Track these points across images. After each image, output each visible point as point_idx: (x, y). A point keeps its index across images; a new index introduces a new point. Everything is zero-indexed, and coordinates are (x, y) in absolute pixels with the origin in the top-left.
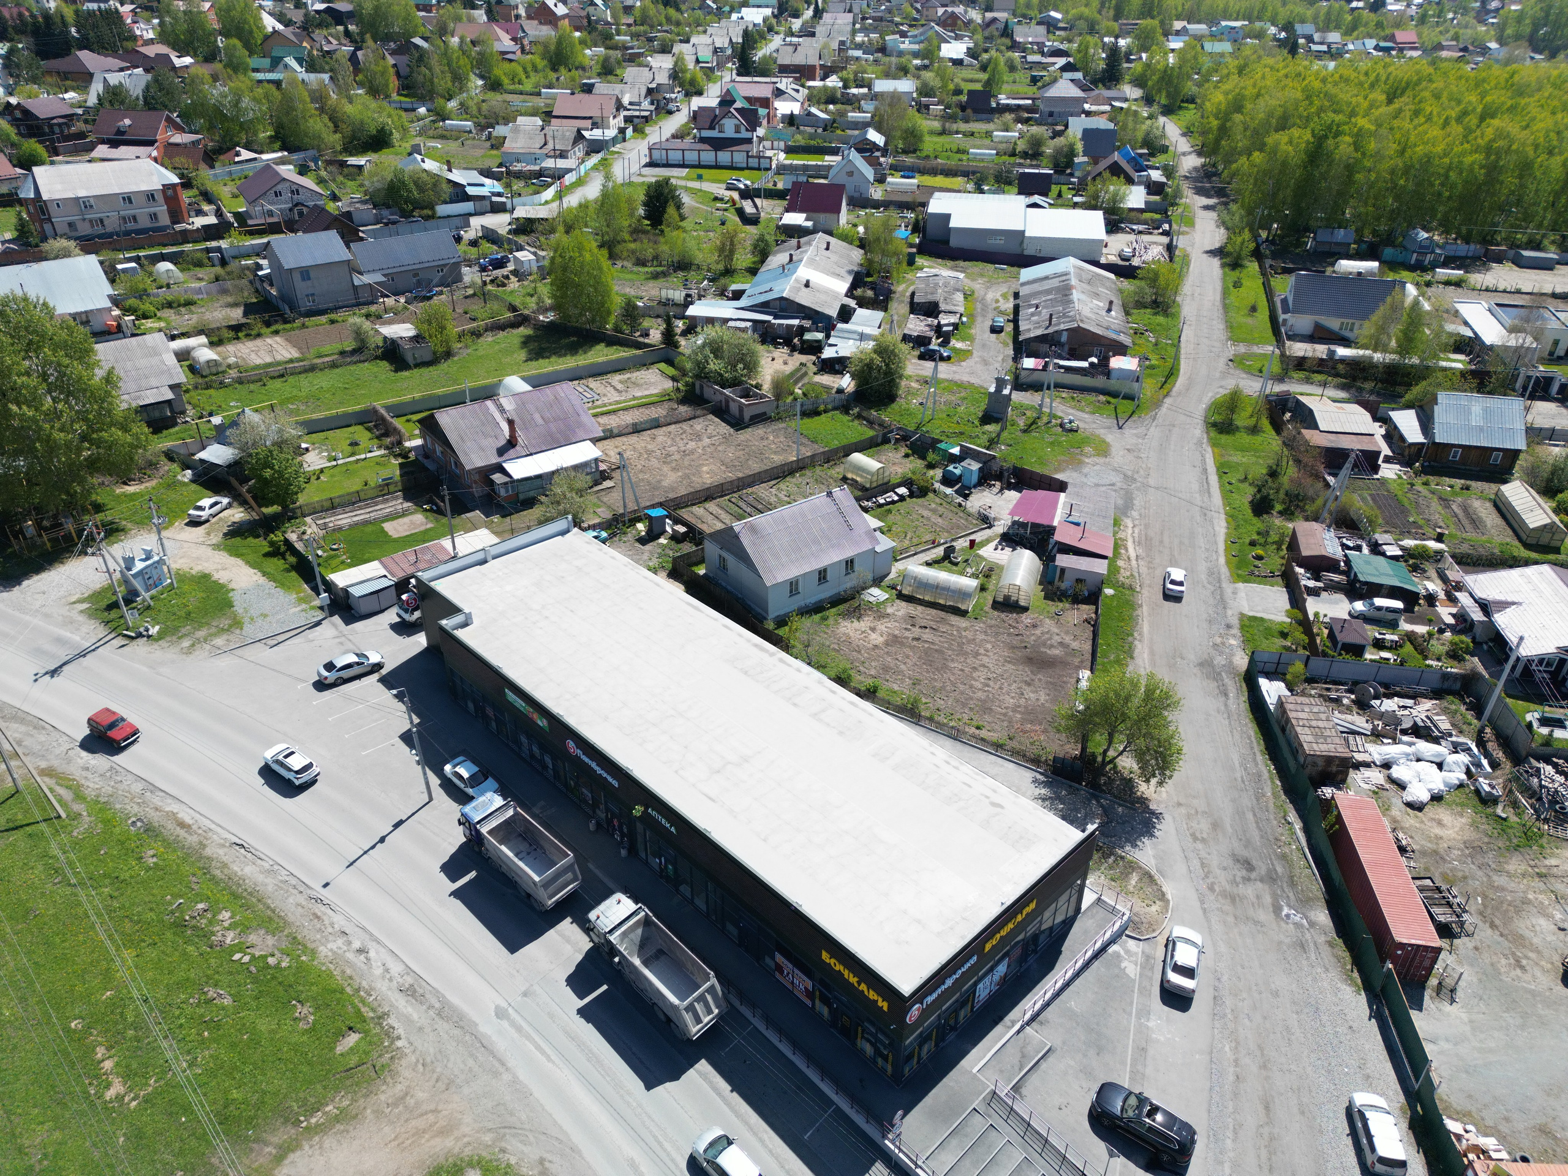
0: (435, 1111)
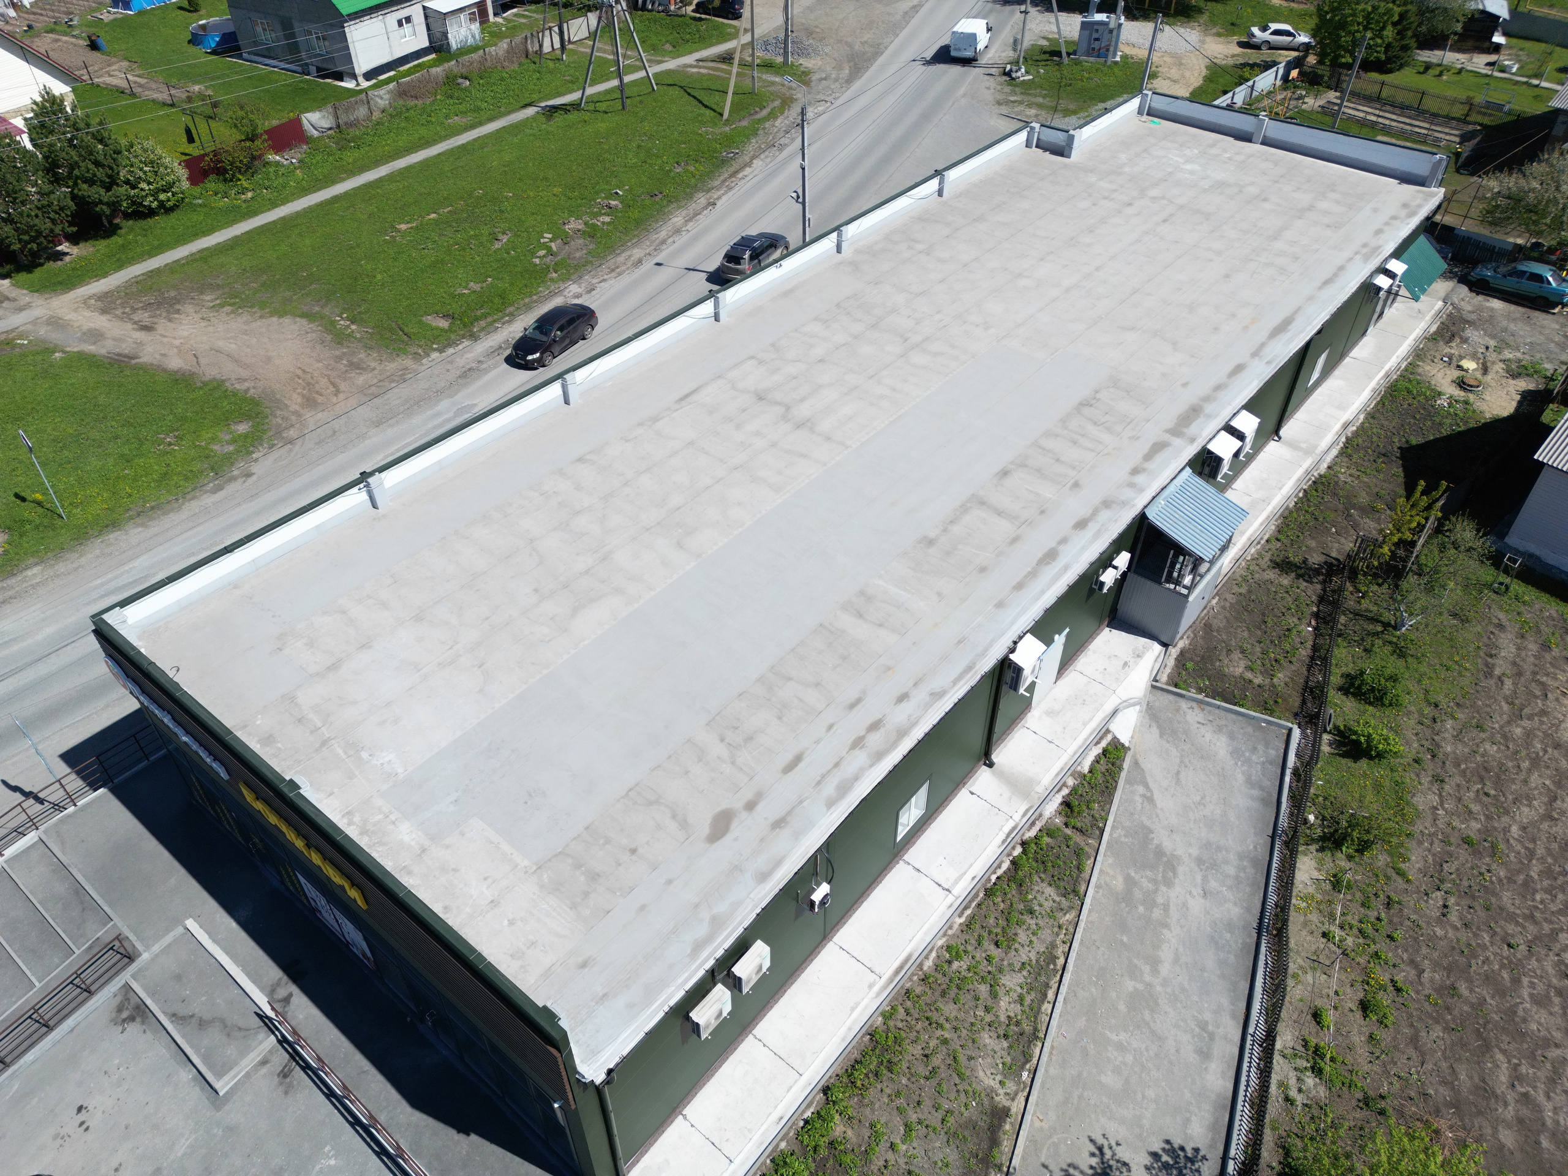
0: (338, 392)
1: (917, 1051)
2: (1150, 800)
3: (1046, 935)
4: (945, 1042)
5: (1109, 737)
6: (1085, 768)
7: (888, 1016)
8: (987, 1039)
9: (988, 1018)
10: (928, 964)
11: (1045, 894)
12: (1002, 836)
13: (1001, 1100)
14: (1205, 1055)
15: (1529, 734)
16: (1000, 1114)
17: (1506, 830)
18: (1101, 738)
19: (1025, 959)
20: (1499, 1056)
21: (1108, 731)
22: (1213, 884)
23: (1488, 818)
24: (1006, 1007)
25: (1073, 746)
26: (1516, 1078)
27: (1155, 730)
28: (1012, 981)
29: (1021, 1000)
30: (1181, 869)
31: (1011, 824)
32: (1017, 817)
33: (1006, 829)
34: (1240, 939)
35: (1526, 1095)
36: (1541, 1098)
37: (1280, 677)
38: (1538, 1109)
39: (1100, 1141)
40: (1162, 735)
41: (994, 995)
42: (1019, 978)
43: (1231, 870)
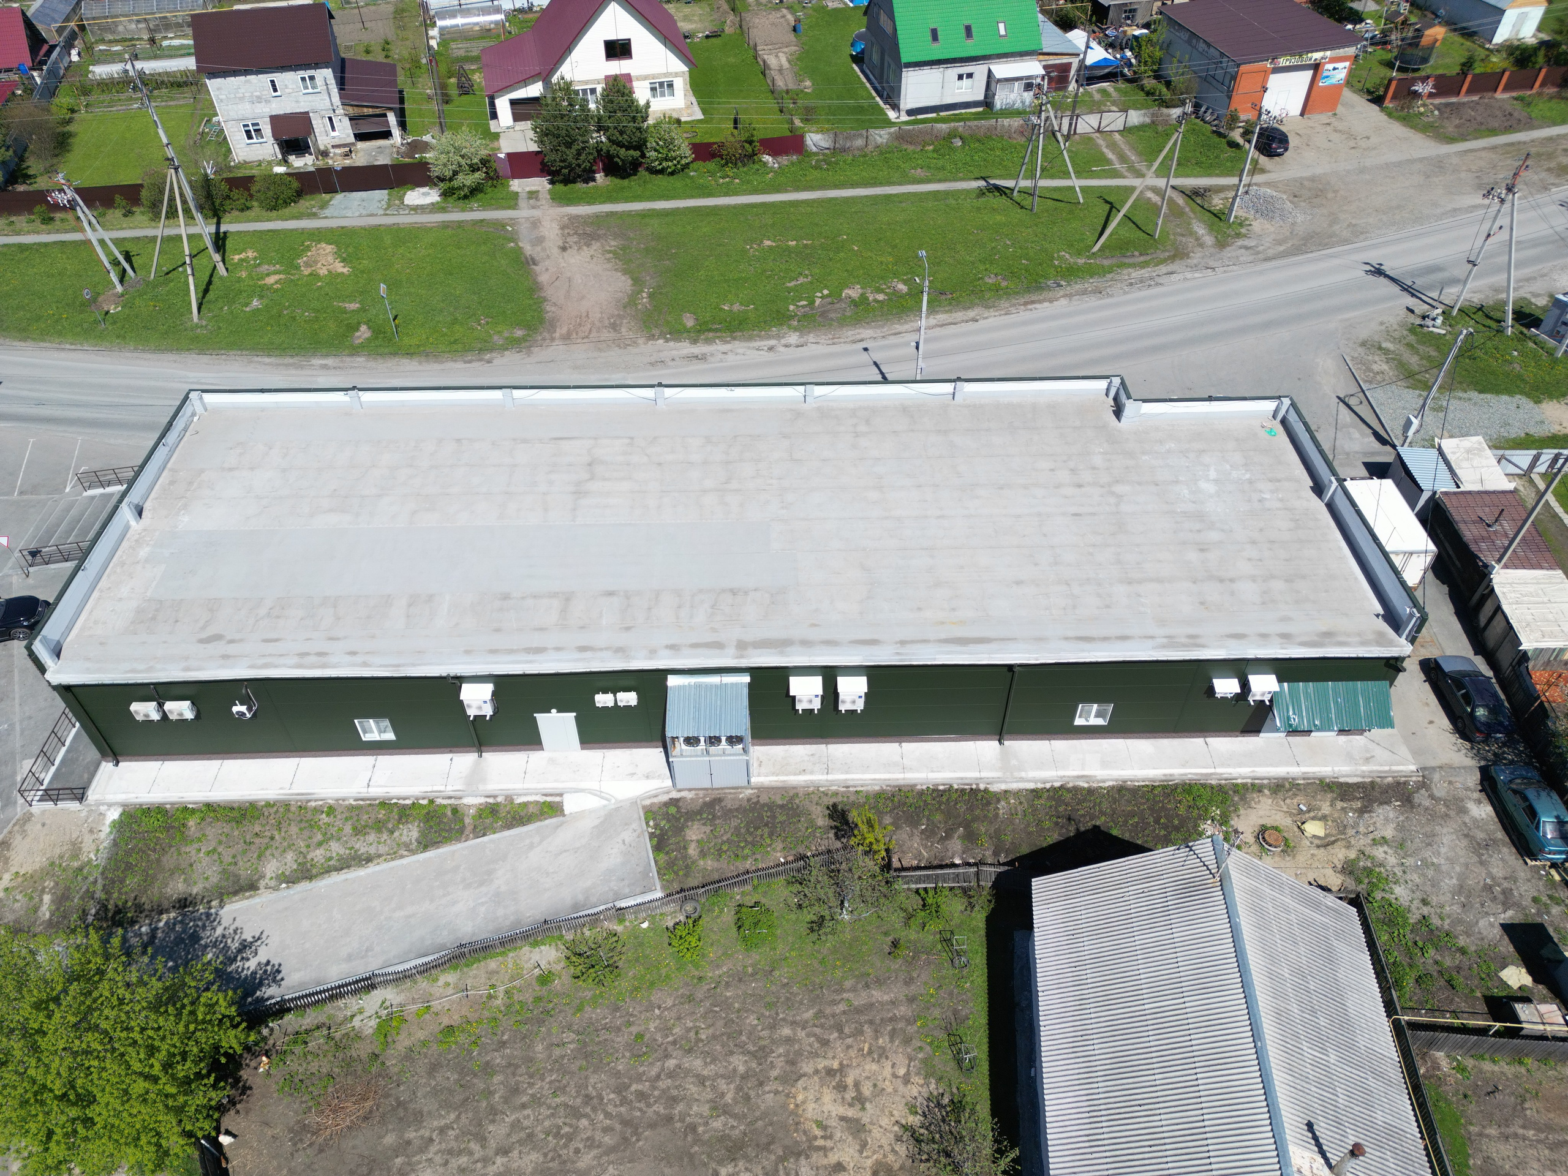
0: (586, 337)
1: (257, 829)
2: (531, 847)
3: (383, 849)
4: (272, 838)
5: (557, 799)
6: (519, 800)
7: (269, 804)
8: (290, 856)
9: (304, 850)
10: (313, 804)
11: (411, 832)
12: (429, 789)
13: (262, 884)
14: (349, 958)
15: (789, 1040)
16: (253, 887)
17: (667, 1056)
18: (551, 795)
19: (357, 846)
20: (452, 1116)
21: (561, 795)
22: (483, 909)
23: (674, 1043)
24: (318, 855)
25: (531, 784)
26: (442, 1131)
27: (597, 822)
28: (336, 848)
29: (331, 858)
30: (484, 889)
31: (442, 788)
32: (449, 788)
33: (435, 788)
34: (448, 938)
35: (431, 1140)
36: (433, 1148)
37: (709, 864)
38: (422, 1150)
39: (264, 936)
40: (596, 827)
41: (320, 844)
42: (342, 851)
43: (500, 912)
